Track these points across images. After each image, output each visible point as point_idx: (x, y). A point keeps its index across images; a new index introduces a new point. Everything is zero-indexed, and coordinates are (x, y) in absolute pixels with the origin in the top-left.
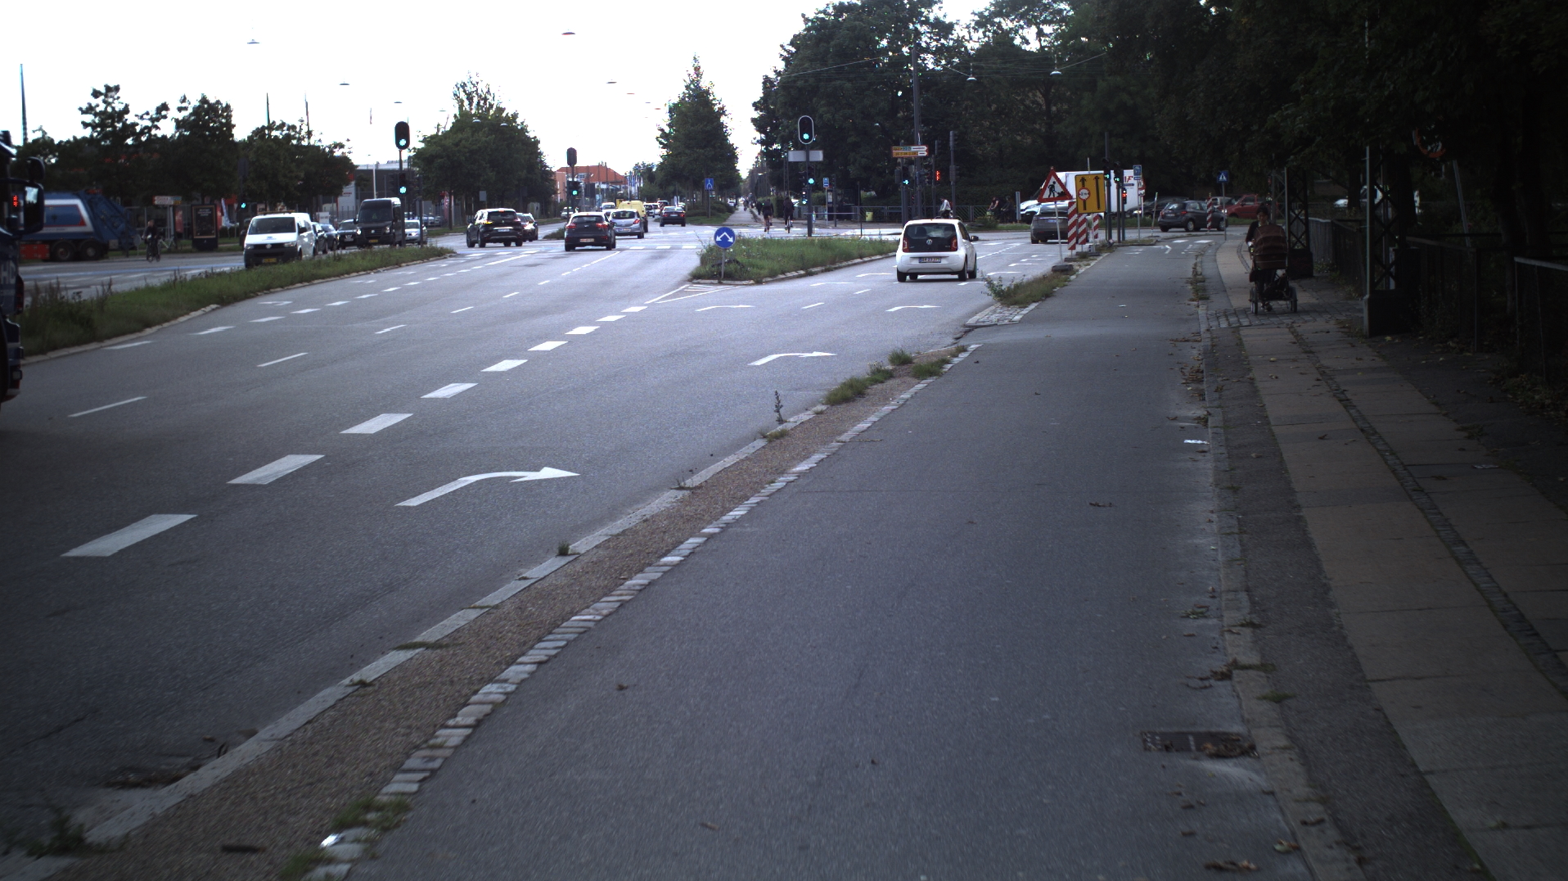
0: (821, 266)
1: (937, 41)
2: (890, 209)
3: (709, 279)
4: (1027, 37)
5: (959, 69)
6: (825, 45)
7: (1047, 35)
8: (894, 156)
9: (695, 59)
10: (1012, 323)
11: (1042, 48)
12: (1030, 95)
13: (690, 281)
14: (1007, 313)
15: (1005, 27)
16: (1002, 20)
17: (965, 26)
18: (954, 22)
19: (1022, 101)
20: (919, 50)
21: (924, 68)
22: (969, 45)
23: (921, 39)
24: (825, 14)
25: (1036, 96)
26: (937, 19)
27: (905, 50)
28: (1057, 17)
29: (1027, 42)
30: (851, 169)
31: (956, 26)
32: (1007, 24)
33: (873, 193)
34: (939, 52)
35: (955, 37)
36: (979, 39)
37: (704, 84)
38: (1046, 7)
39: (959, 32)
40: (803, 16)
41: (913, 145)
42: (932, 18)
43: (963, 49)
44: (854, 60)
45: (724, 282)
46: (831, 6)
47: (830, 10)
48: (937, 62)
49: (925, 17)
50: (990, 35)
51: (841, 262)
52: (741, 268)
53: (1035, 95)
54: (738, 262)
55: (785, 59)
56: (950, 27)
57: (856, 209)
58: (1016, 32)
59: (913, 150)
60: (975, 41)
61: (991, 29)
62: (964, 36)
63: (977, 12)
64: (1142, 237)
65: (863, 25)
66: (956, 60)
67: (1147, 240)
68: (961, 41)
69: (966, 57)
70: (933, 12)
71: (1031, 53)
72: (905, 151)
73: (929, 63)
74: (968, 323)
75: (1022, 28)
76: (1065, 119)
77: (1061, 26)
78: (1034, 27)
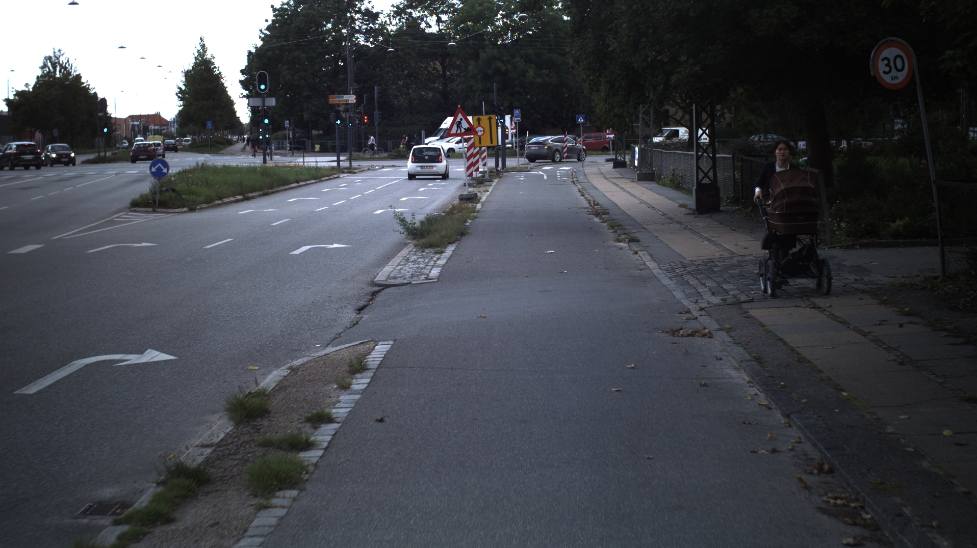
1: (367, 25)
2: (332, 143)
3: (145, 207)
4: (430, 23)
5: (382, 44)
6: (287, 26)
7: (443, 22)
8: (330, 102)
9: (201, 39)
10: (429, 282)
11: (440, 30)
12: (432, 63)
13: (128, 211)
14: (422, 263)
15: (414, 16)
16: (412, 11)
17: (386, 15)
18: (380, 11)
19: (426, 68)
20: (354, 31)
21: (357, 45)
22: (390, 28)
23: (355, 23)
24: (287, 5)
25: (435, 64)
26: (367, 10)
27: (344, 31)
28: (452, 9)
29: (430, 27)
30: (306, 116)
31: (380, 15)
32: (416, 14)
33: (321, 132)
34: (368, 33)
35: (379, 22)
36: (396, 23)
37: (208, 56)
39: (382, 19)
40: (272, 6)
41: (345, 94)
42: (363, 8)
43: (385, 31)
45: (158, 210)
48: (367, 40)
49: (358, 8)
50: (404, 21)
52: (177, 196)
54: (173, 190)
55: (262, 39)
56: (376, 15)
57: (310, 142)
58: (422, 19)
59: (344, 98)
60: (394, 25)
61: (405, 17)
62: (386, 21)
63: (395, 5)
64: (519, 165)
65: (315, 13)
66: (381, 39)
67: (520, 168)
68: (384, 25)
69: (387, 36)
70: (363, 4)
71: (432, 34)
72: (339, 99)
73: (361, 40)
74: (376, 279)
75: (427, 17)
76: (456, 80)
77: (454, 15)
78: (434, 15)
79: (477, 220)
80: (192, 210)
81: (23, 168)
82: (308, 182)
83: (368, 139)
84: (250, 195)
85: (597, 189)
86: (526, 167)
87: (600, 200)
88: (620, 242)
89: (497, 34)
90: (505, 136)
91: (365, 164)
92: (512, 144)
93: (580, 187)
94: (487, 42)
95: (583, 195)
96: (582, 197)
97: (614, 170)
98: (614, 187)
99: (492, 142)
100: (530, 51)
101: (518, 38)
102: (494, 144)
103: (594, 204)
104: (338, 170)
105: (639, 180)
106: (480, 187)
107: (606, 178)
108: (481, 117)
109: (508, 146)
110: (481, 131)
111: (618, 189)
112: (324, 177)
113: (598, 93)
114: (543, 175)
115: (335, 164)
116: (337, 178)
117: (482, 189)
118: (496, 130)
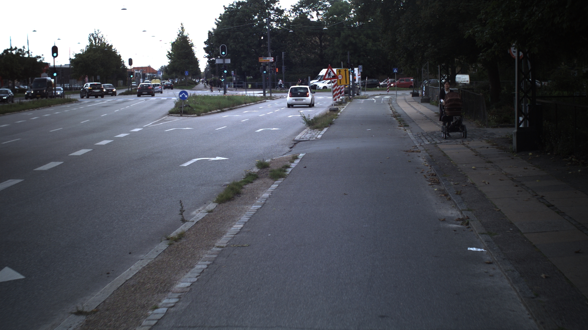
0: (228, 107)
1: (277, 17)
2: (258, 83)
3: (176, 114)
4: (313, 16)
5: (286, 28)
6: (233, 18)
7: (320, 15)
8: (260, 61)
9: (181, 24)
10: (317, 140)
11: (319, 20)
12: (314, 38)
13: (168, 115)
14: (314, 134)
16: (303, 9)
17: (288, 11)
18: (284, 9)
19: (311, 41)
20: (270, 20)
21: (272, 27)
22: (290, 19)
23: (271, 16)
24: (233, 6)
26: (277, 8)
27: (265, 20)
28: (325, 8)
29: (313, 18)
30: (243, 67)
31: (285, 11)
32: (305, 10)
33: (252, 77)
34: (278, 21)
35: (284, 15)
36: (294, 16)
37: (185, 34)
38: (320, 4)
39: (286, 13)
40: (224, 6)
41: (268, 57)
42: (275, 7)
43: (288, 20)
44: (244, 24)
45: (183, 115)
46: (235, 3)
47: (235, 4)
48: (277, 25)
49: (273, 7)
50: (298, 14)
51: (237, 106)
52: (191, 109)
53: (315, 39)
54: (189, 106)
55: (217, 24)
56: (282, 11)
57: (245, 83)
58: (308, 14)
59: (267, 59)
60: (292, 17)
61: (299, 12)
62: (288, 15)
63: (293, 5)
65: (248, 10)
66: (285, 24)
67: (363, 97)
68: (287, 17)
69: (289, 23)
70: (275, 5)
71: (314, 22)
72: (264, 60)
73: (274, 25)
74: (295, 139)
75: (311, 12)
76: (328, 48)
77: (326, 11)
78: (315, 12)
79: (338, 119)
80: (199, 115)
81: (94, 97)
83: (279, 81)
85: (399, 106)
86: (366, 96)
87: (399, 111)
88: (400, 127)
89: (351, 22)
90: (354, 79)
91: (278, 95)
93: (391, 106)
94: (345, 27)
95: (391, 109)
99: (346, 83)
100: (369, 32)
101: (363, 25)
102: (348, 83)
103: (395, 112)
104: (264, 99)
105: (422, 102)
107: (406, 101)
108: (340, 69)
110: (341, 77)
111: (409, 106)
112: (258, 101)
114: (374, 101)
115: (262, 95)
116: (264, 102)
117: (341, 106)
118: (348, 76)
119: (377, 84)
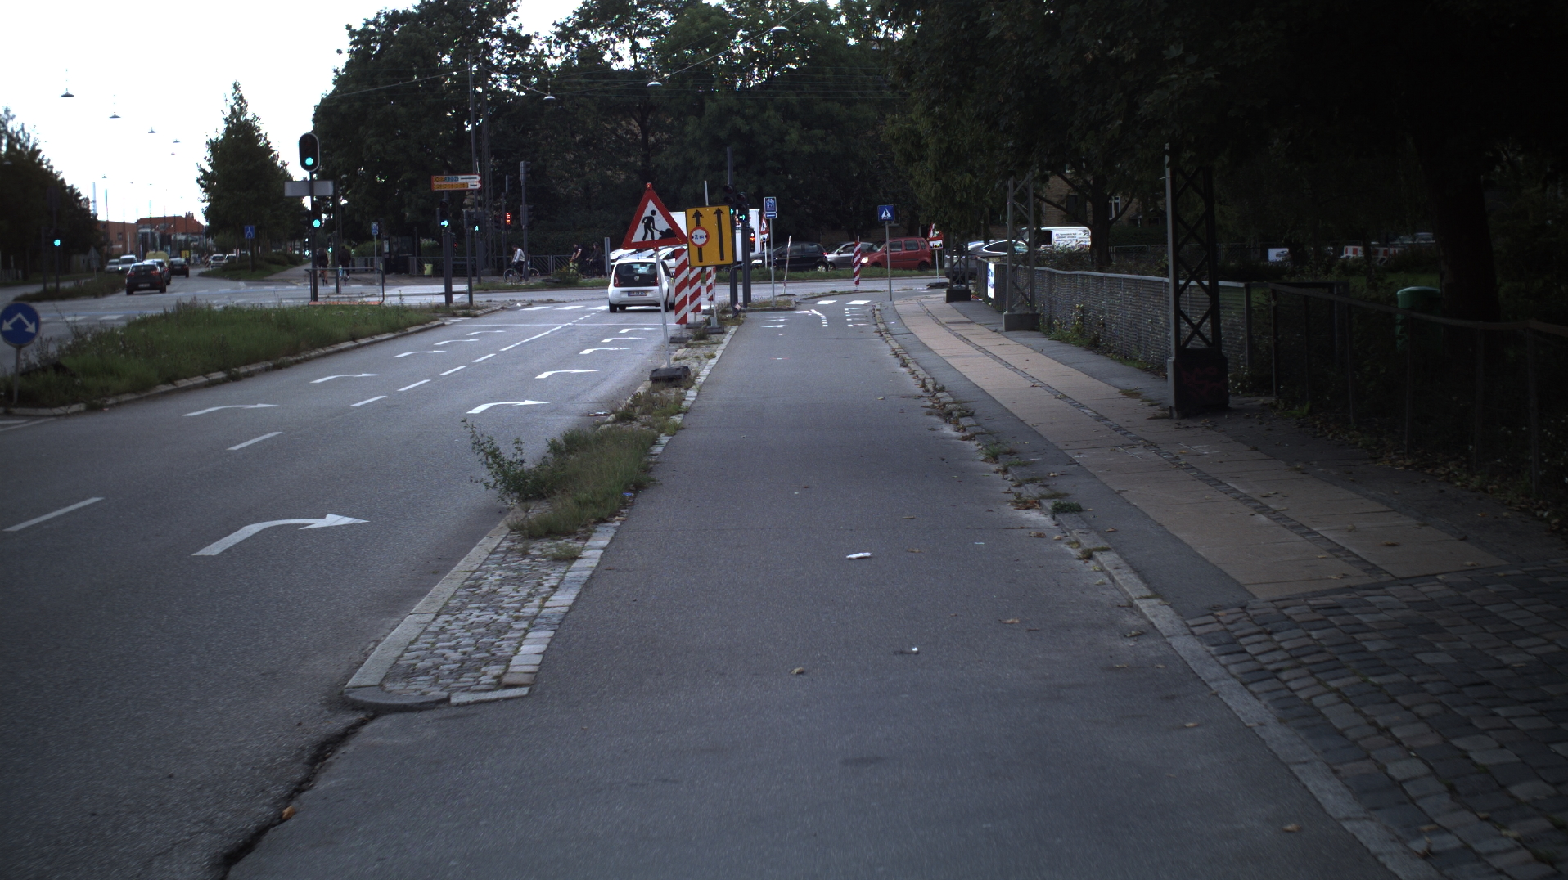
1: (512, 57)
2: (454, 260)
4: (620, 54)
5: (536, 91)
7: (642, 51)
8: (434, 189)
9: (235, 86)
11: (637, 65)
12: (623, 123)
15: (592, 41)
16: (589, 33)
17: (544, 40)
18: (532, 34)
19: (614, 131)
20: (489, 68)
21: (497, 92)
22: (550, 62)
23: (491, 55)
24: (375, 24)
25: (630, 124)
26: (510, 31)
27: (473, 68)
28: (657, 29)
29: (620, 59)
31: (534, 41)
32: (595, 38)
34: (514, 70)
35: (532, 52)
36: (562, 54)
37: (248, 116)
38: (642, 17)
39: (536, 45)
40: (349, 27)
41: (462, 173)
42: (504, 28)
43: (542, 67)
45: (17, 411)
46: (381, 15)
47: (382, 20)
48: (511, 84)
49: (497, 28)
50: (574, 49)
56: (527, 40)
57: (415, 259)
58: (607, 47)
59: (460, 180)
60: (557, 57)
61: (576, 42)
62: (543, 51)
63: (558, 22)
64: (774, 296)
65: (421, 37)
66: (534, 80)
67: (778, 302)
68: (540, 56)
69: (545, 75)
70: (505, 22)
71: (623, 72)
72: (450, 183)
73: (501, 84)
75: (614, 42)
76: (666, 150)
77: (660, 38)
78: (627, 40)
79: (680, 434)
80: (93, 408)
82: (377, 338)
84: (243, 370)
85: (930, 350)
86: (788, 301)
87: (945, 379)
88: (1028, 508)
89: (734, 70)
90: (749, 246)
91: (500, 298)
92: (762, 258)
93: (896, 346)
94: (717, 84)
95: (904, 365)
96: (904, 370)
97: (948, 305)
98: (962, 344)
99: (722, 258)
100: (793, 98)
101: (771, 78)
102: (728, 260)
103: (935, 388)
104: (448, 310)
105: (1008, 329)
106: (699, 346)
107: (940, 324)
108: (701, 210)
109: (755, 262)
110: (701, 237)
111: (970, 350)
112: (412, 325)
113: (921, 163)
114: (820, 317)
116: (438, 326)
117: (704, 350)
118: (730, 234)
119: (819, 257)
